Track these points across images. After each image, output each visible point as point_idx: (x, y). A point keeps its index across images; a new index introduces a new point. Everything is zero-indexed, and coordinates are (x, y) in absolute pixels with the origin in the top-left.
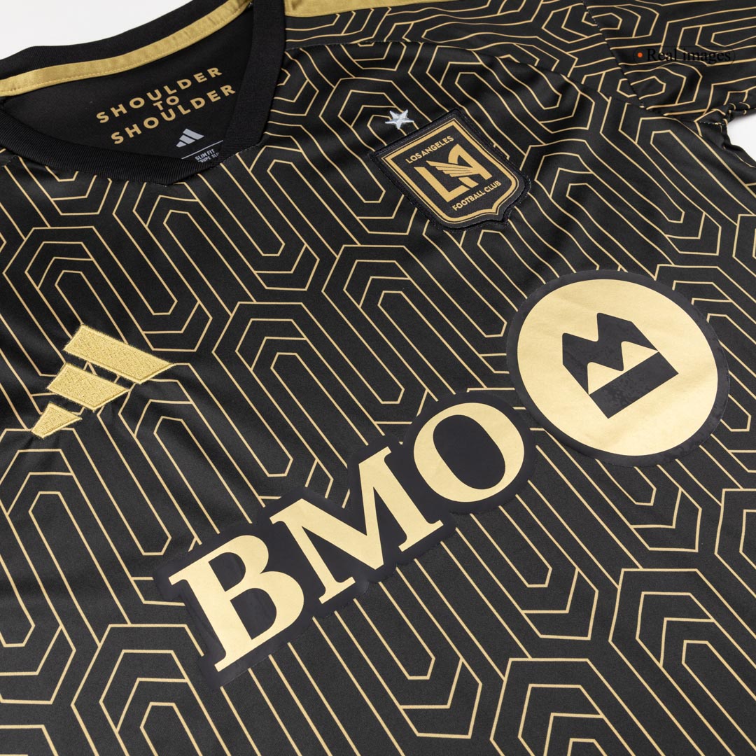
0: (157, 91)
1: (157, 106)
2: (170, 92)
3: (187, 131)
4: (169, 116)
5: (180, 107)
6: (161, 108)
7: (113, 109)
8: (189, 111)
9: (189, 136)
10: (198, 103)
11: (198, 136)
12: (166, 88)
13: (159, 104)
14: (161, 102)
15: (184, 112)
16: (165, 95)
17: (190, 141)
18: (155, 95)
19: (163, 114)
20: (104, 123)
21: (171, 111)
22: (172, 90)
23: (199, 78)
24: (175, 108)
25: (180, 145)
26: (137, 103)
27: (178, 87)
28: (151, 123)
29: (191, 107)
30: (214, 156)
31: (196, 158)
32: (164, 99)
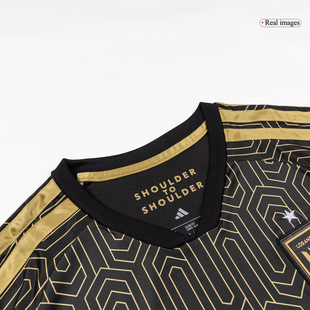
0: (164, 183)
1: (164, 192)
2: (171, 184)
3: (180, 210)
4: (171, 199)
5: (176, 194)
6: (167, 194)
7: (142, 192)
8: (181, 197)
9: (182, 213)
10: (185, 192)
11: (186, 213)
12: (169, 181)
13: (165, 191)
14: (166, 190)
15: (178, 197)
16: (169, 186)
17: (182, 216)
18: (164, 186)
19: (168, 197)
20: (138, 200)
21: (171, 196)
22: (172, 182)
23: (185, 175)
24: (173, 194)
25: (177, 218)
26: (155, 189)
27: (175, 181)
28: (162, 203)
29: (182, 195)
30: (195, 227)
31: (185, 227)
32: (168, 188)
